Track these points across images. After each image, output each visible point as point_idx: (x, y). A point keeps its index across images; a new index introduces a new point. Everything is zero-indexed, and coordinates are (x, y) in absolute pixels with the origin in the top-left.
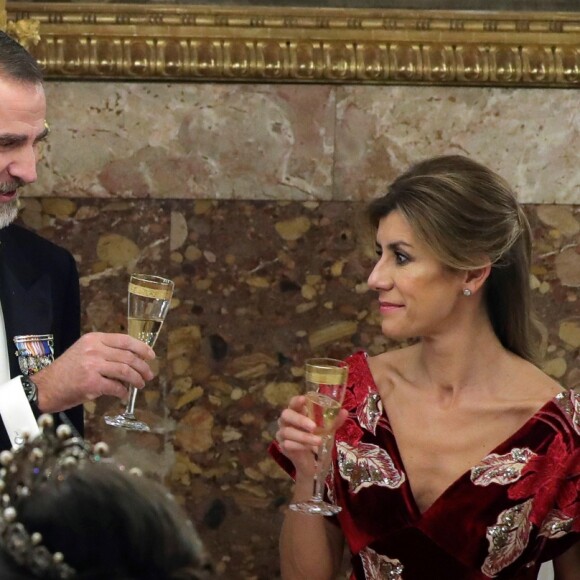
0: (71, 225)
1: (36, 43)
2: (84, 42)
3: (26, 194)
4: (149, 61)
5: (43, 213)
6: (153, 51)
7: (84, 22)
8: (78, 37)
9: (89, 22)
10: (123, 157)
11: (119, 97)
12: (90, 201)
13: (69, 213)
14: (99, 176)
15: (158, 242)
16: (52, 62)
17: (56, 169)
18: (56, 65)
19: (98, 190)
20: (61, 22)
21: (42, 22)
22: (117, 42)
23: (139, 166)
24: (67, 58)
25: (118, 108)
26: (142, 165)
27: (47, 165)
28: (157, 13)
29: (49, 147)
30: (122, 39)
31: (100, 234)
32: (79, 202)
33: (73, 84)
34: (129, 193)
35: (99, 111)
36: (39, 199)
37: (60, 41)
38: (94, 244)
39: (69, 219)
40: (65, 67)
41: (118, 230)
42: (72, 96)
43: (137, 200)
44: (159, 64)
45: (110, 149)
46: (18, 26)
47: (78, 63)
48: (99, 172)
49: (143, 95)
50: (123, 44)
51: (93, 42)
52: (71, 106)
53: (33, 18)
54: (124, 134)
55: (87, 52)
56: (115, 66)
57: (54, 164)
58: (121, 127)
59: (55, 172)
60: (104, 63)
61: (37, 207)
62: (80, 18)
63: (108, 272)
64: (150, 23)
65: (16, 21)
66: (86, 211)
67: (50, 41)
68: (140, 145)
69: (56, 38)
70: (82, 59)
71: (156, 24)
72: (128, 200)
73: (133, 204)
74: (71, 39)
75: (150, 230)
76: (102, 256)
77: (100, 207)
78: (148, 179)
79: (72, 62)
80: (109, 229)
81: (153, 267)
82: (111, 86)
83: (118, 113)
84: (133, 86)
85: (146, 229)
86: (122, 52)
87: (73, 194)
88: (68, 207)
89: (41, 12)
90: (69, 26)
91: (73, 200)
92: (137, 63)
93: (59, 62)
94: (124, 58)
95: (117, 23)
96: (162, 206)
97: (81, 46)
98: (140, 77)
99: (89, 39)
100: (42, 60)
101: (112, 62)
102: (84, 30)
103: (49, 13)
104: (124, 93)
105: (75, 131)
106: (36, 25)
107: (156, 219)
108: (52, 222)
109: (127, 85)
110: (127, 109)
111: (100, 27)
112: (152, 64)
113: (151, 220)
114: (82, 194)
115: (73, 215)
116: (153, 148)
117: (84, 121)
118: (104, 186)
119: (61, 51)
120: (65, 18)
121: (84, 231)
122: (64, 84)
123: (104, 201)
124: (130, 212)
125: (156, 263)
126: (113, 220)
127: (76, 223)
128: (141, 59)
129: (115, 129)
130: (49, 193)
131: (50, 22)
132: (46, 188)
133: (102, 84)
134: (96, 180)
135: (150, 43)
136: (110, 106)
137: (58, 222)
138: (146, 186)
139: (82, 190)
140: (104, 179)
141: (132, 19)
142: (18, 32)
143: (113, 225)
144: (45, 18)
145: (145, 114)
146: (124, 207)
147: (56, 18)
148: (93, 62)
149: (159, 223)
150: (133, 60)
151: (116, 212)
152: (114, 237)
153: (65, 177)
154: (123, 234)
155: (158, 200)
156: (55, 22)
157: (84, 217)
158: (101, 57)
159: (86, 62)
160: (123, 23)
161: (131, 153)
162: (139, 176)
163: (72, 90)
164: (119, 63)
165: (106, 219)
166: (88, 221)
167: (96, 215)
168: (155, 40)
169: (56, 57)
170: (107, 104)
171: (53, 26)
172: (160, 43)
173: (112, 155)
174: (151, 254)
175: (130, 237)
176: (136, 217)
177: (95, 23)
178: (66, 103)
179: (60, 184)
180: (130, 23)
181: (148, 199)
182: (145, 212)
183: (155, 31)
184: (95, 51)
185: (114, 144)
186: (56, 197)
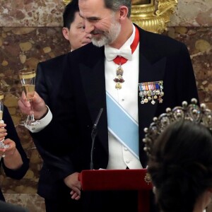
0: (186, 37)
3: (169, 26)
5: (175, 32)
10: (204, 12)
12: (193, 28)
17: (180, 16)
19: (195, 24)
23: (210, 15)
27: (177, 15)
29: (177, 8)
31: (197, 40)
32: (188, 28)
34: (207, 25)
36: (174, 27)
38: (194, 43)
39: (185, 35)
41: (203, 38)
43: (210, 27)
45: (200, 9)
48: (196, 17)
54: (204, 3)
57: (179, 14)
58: (203, 1)
59: (180, 18)
61: (173, 30)
63: (199, 54)
66: (191, 32)
68: (210, 7)
72: (206, 27)
73: (208, 29)
76: (197, 48)
77: (196, 30)
80: (200, 38)
87: (186, 25)
88: (185, 30)
91: (186, 27)
105: (187, 3)
108: (179, 36)
114: (190, 26)
115: (186, 33)
118: (197, 22)
121: (190, 39)
123: (198, 28)
124: (207, 32)
127: (188, 36)
129: (201, 1)
130: (177, 25)
132: (177, 23)
134: (195, 20)
137: (181, 36)
139: (190, 24)
140: (197, 20)
143: (201, 36)
146: (205, 30)
151: (202, 32)
152: (201, 41)
153: (183, 19)
154: (205, 40)
157: (190, 34)
161: (207, 10)
162: (210, 19)
165: (199, 34)
166: (192, 35)
167: (195, 33)
173: (200, 11)
175: (207, 41)
176: (209, 34)
179: (182, 22)
185: (201, 7)
186: (180, 26)
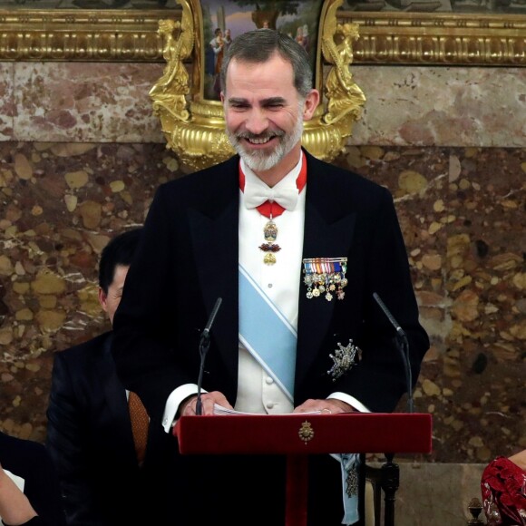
0: (381, 165)
1: (357, 39)
2: (389, 38)
3: (350, 143)
4: (434, 52)
5: (361, 156)
6: (437, 45)
7: (389, 25)
8: (386, 35)
9: (393, 25)
10: (416, 118)
11: (414, 77)
12: (394, 148)
13: (379, 156)
14: (400, 132)
15: (440, 176)
16: (367, 53)
17: (370, 126)
18: (370, 55)
19: (399, 140)
20: (374, 25)
21: (361, 25)
22: (412, 39)
23: (427, 123)
24: (378, 50)
25: (412, 85)
26: (430, 123)
27: (364, 124)
28: (440, 19)
29: (365, 111)
30: (416, 36)
31: (401, 171)
32: (386, 149)
33: (382, 67)
34: (420, 143)
35: (400, 86)
36: (359, 147)
37: (373, 38)
38: (396, 178)
39: (379, 161)
40: (376, 56)
41: (413, 168)
42: (381, 76)
43: (426, 147)
44: (441, 54)
45: (407, 113)
46: (344, 28)
47: (385, 53)
48: (399, 128)
49: (430, 76)
50: (416, 40)
51: (396, 39)
52: (381, 82)
53: (355, 22)
54: (417, 102)
55: (391, 46)
56: (411, 56)
57: (369, 122)
58: (415, 97)
59: (369, 128)
60: (403, 53)
61: (358, 152)
62: (387, 22)
63: (406, 197)
64: (435, 26)
65: (343, 24)
66: (391, 155)
67: (366, 38)
68: (427, 109)
69: (370, 36)
70: (388, 51)
71: (439, 26)
72: (420, 147)
73: (423, 150)
74: (381, 37)
75: (435, 168)
76: (401, 186)
77: (400, 152)
78: (434, 133)
79: (381, 53)
80: (407, 168)
81: (437, 193)
82: (408, 69)
83: (413, 87)
84: (423, 69)
85: (432, 167)
86: (415, 46)
87: (382, 143)
88: (379, 153)
89: (360, 18)
90: (380, 28)
91: (382, 147)
92: (426, 53)
93: (372, 53)
94: (417, 50)
95: (412, 26)
96: (444, 152)
97: (388, 42)
98: (427, 63)
99: (393, 36)
100: (360, 51)
101: (409, 53)
102: (390, 30)
103: (365, 19)
104: (417, 74)
105: (383, 100)
106: (357, 27)
107: (439, 161)
108: (368, 163)
109: (419, 68)
110: (419, 85)
111: (401, 29)
112: (436, 54)
113: (436, 162)
114: (388, 143)
115: (382, 158)
116: (437, 112)
117: (390, 93)
118: (403, 137)
119: (374, 45)
120: (377, 22)
121: (389, 169)
122: (376, 68)
123: (403, 148)
124: (421, 156)
125: (439, 191)
126: (409, 161)
127: (384, 163)
128: (429, 51)
129: (411, 99)
130: (365, 143)
131: (366, 25)
132: (364, 139)
133: (402, 68)
134: (398, 134)
135: (435, 39)
136: (408, 83)
137: (371, 163)
138: (432, 138)
139: (388, 141)
140: (403, 133)
141: (423, 23)
142: (344, 32)
143: (410, 164)
144: (363, 22)
145: (432, 89)
146: (417, 152)
147: (370, 22)
148: (396, 53)
149: (441, 163)
150: (423, 51)
151: (412, 156)
152: (410, 173)
153: (376, 132)
154: (416, 171)
155: (441, 148)
156: (370, 25)
157: (389, 159)
158: (401, 49)
159: (391, 53)
160: (416, 26)
161: (422, 115)
162: (427, 131)
163: (381, 72)
164: (414, 53)
165: (405, 161)
166: (392, 162)
167: (398, 157)
168: (439, 37)
169: (370, 49)
170: (406, 82)
171: (368, 28)
172: (442, 39)
173: (408, 117)
174: (435, 185)
175: (420, 173)
176: (426, 159)
177: (397, 25)
178: (377, 81)
179: (373, 137)
180: (421, 26)
181: (434, 146)
182: (431, 156)
183: (438, 31)
184: (397, 45)
185: (410, 109)
186: (370, 145)
